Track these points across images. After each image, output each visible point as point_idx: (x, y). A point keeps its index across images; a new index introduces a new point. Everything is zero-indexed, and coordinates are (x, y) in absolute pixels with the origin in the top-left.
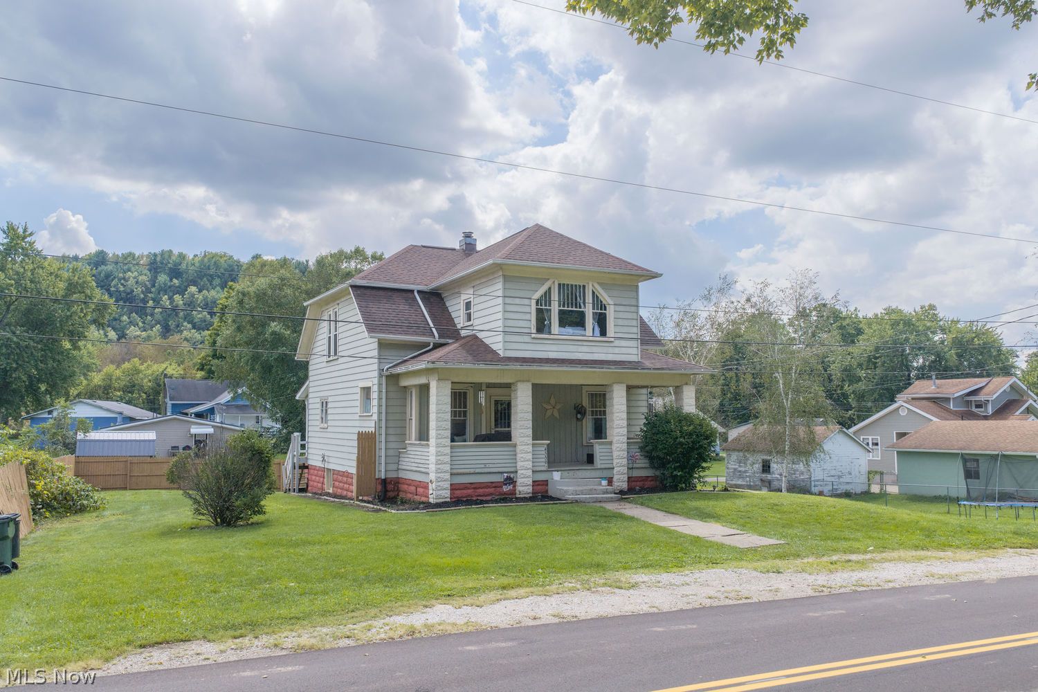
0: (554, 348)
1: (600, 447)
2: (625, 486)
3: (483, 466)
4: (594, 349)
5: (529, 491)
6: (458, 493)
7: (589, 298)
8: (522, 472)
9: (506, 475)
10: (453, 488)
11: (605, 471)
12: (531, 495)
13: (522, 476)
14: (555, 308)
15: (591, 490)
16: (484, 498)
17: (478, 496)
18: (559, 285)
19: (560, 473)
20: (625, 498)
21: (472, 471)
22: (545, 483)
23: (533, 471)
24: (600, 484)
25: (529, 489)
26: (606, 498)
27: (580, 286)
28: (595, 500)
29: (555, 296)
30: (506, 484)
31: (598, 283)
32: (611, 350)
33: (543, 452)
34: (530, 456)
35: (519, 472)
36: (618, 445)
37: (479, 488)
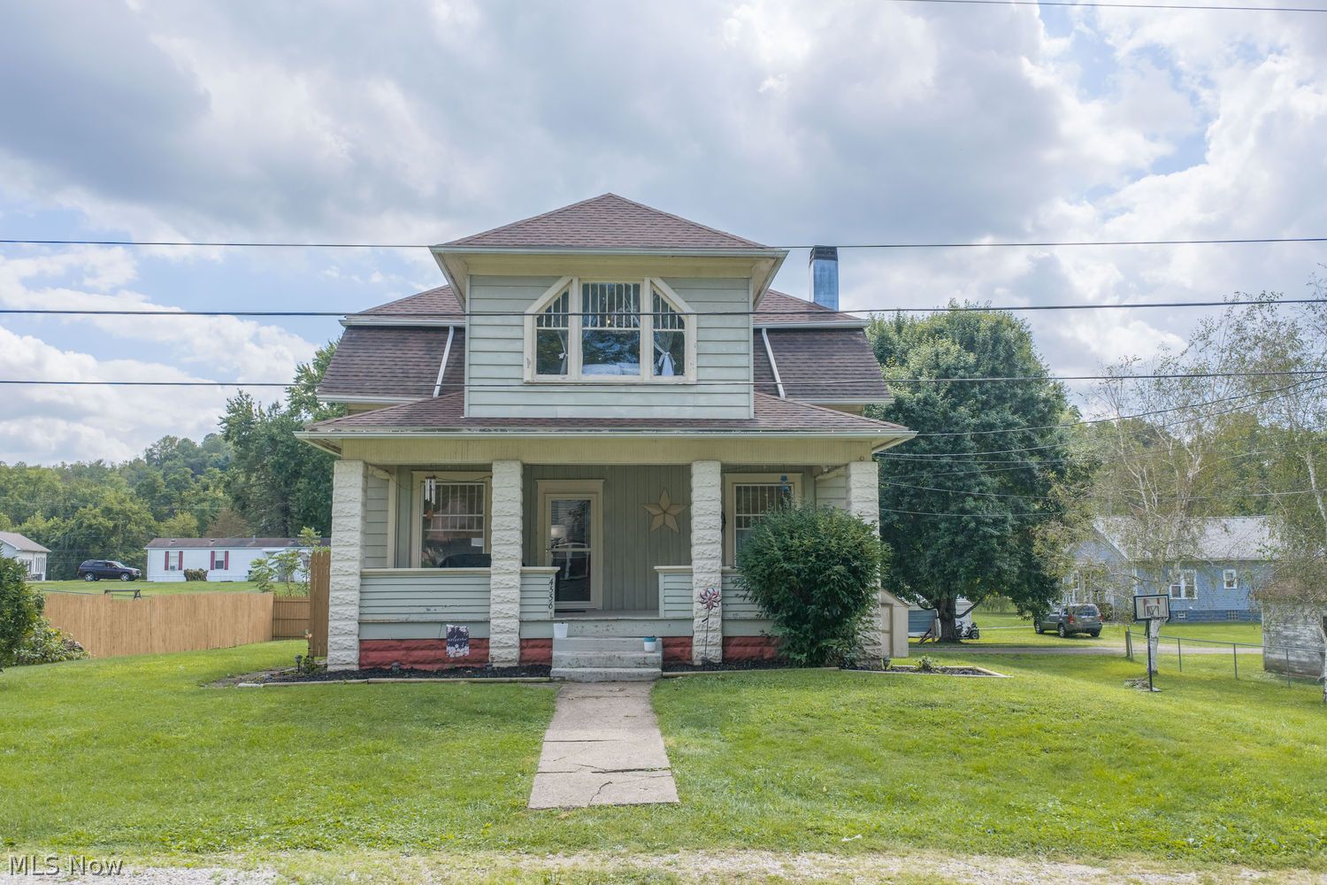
0: (570, 399)
1: (668, 579)
2: (715, 653)
3: (424, 610)
4: (655, 399)
5: (510, 657)
6: (375, 656)
7: (647, 304)
8: (499, 621)
9: (450, 626)
10: (365, 646)
11: (674, 625)
12: (516, 664)
13: (498, 630)
14: (575, 330)
15: (610, 659)
16: (428, 667)
17: (415, 662)
18: (585, 287)
19: (566, 625)
20: (667, 677)
21: (403, 618)
22: (548, 643)
23: (521, 622)
24: (642, 649)
25: (514, 654)
26: (628, 675)
27: (628, 287)
28: (602, 678)
29: (575, 304)
30: (452, 644)
31: (661, 278)
32: (690, 400)
33: (548, 588)
34: (515, 594)
35: (492, 621)
36: (701, 576)
37: (415, 649)
